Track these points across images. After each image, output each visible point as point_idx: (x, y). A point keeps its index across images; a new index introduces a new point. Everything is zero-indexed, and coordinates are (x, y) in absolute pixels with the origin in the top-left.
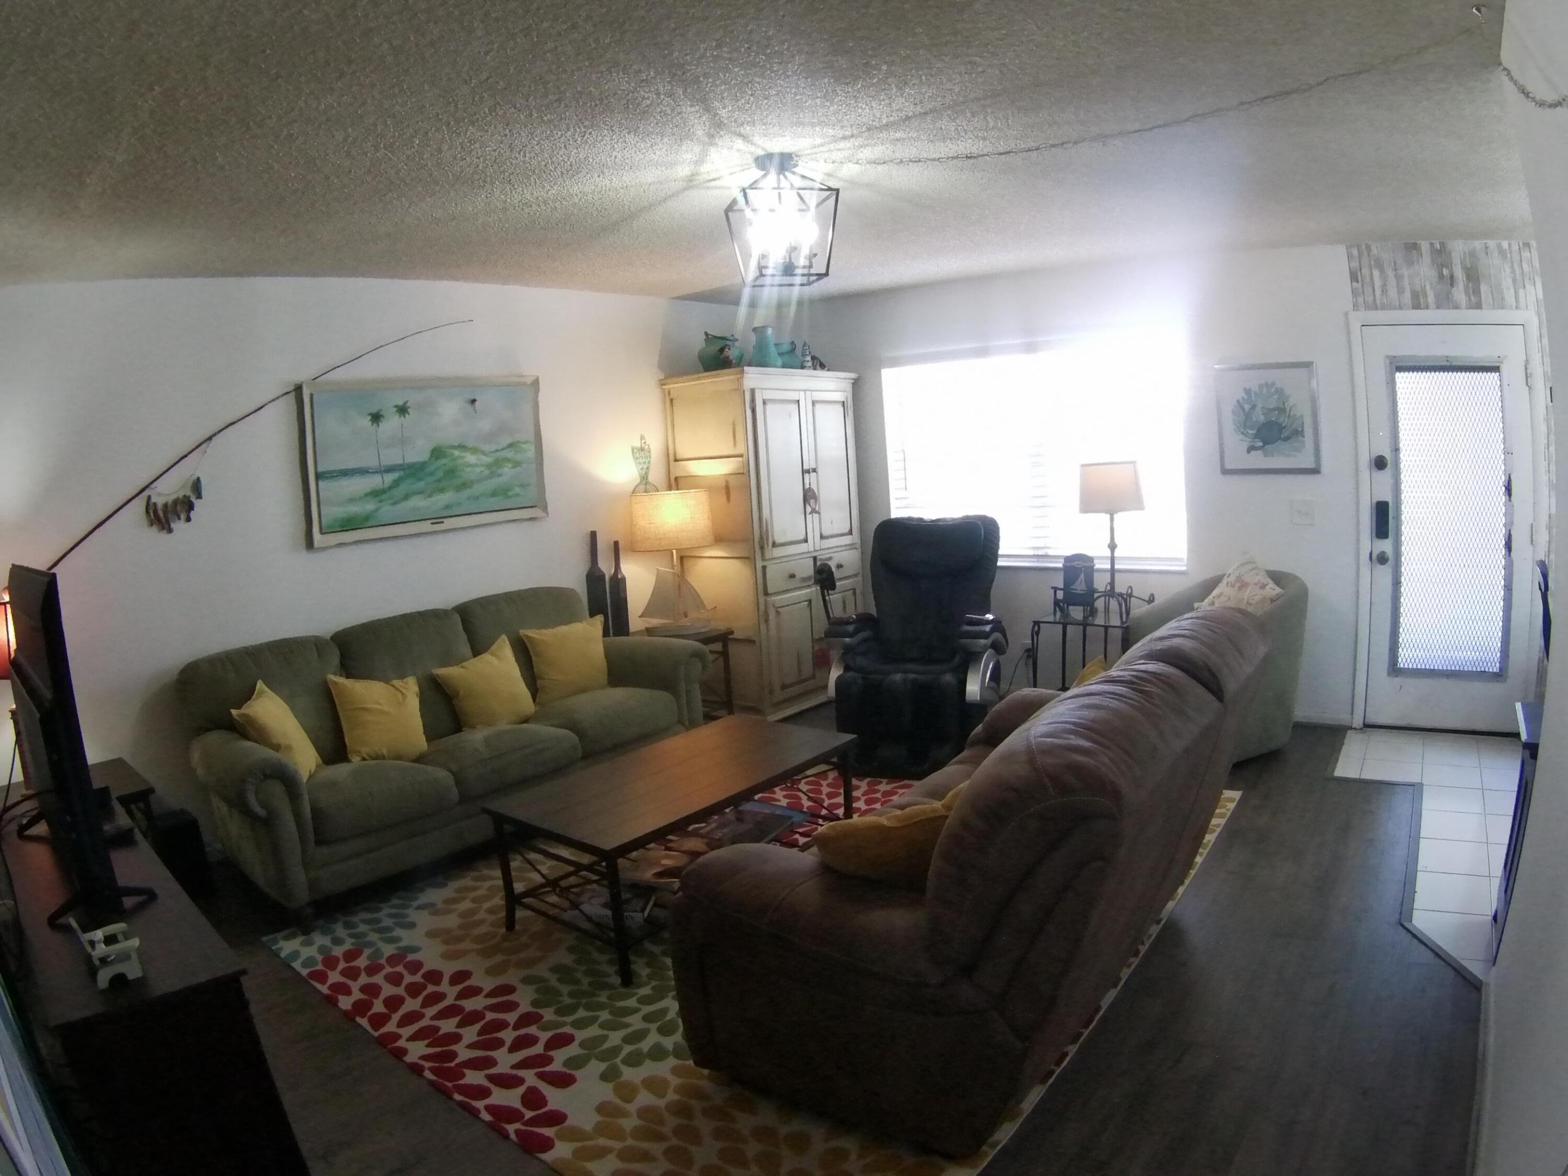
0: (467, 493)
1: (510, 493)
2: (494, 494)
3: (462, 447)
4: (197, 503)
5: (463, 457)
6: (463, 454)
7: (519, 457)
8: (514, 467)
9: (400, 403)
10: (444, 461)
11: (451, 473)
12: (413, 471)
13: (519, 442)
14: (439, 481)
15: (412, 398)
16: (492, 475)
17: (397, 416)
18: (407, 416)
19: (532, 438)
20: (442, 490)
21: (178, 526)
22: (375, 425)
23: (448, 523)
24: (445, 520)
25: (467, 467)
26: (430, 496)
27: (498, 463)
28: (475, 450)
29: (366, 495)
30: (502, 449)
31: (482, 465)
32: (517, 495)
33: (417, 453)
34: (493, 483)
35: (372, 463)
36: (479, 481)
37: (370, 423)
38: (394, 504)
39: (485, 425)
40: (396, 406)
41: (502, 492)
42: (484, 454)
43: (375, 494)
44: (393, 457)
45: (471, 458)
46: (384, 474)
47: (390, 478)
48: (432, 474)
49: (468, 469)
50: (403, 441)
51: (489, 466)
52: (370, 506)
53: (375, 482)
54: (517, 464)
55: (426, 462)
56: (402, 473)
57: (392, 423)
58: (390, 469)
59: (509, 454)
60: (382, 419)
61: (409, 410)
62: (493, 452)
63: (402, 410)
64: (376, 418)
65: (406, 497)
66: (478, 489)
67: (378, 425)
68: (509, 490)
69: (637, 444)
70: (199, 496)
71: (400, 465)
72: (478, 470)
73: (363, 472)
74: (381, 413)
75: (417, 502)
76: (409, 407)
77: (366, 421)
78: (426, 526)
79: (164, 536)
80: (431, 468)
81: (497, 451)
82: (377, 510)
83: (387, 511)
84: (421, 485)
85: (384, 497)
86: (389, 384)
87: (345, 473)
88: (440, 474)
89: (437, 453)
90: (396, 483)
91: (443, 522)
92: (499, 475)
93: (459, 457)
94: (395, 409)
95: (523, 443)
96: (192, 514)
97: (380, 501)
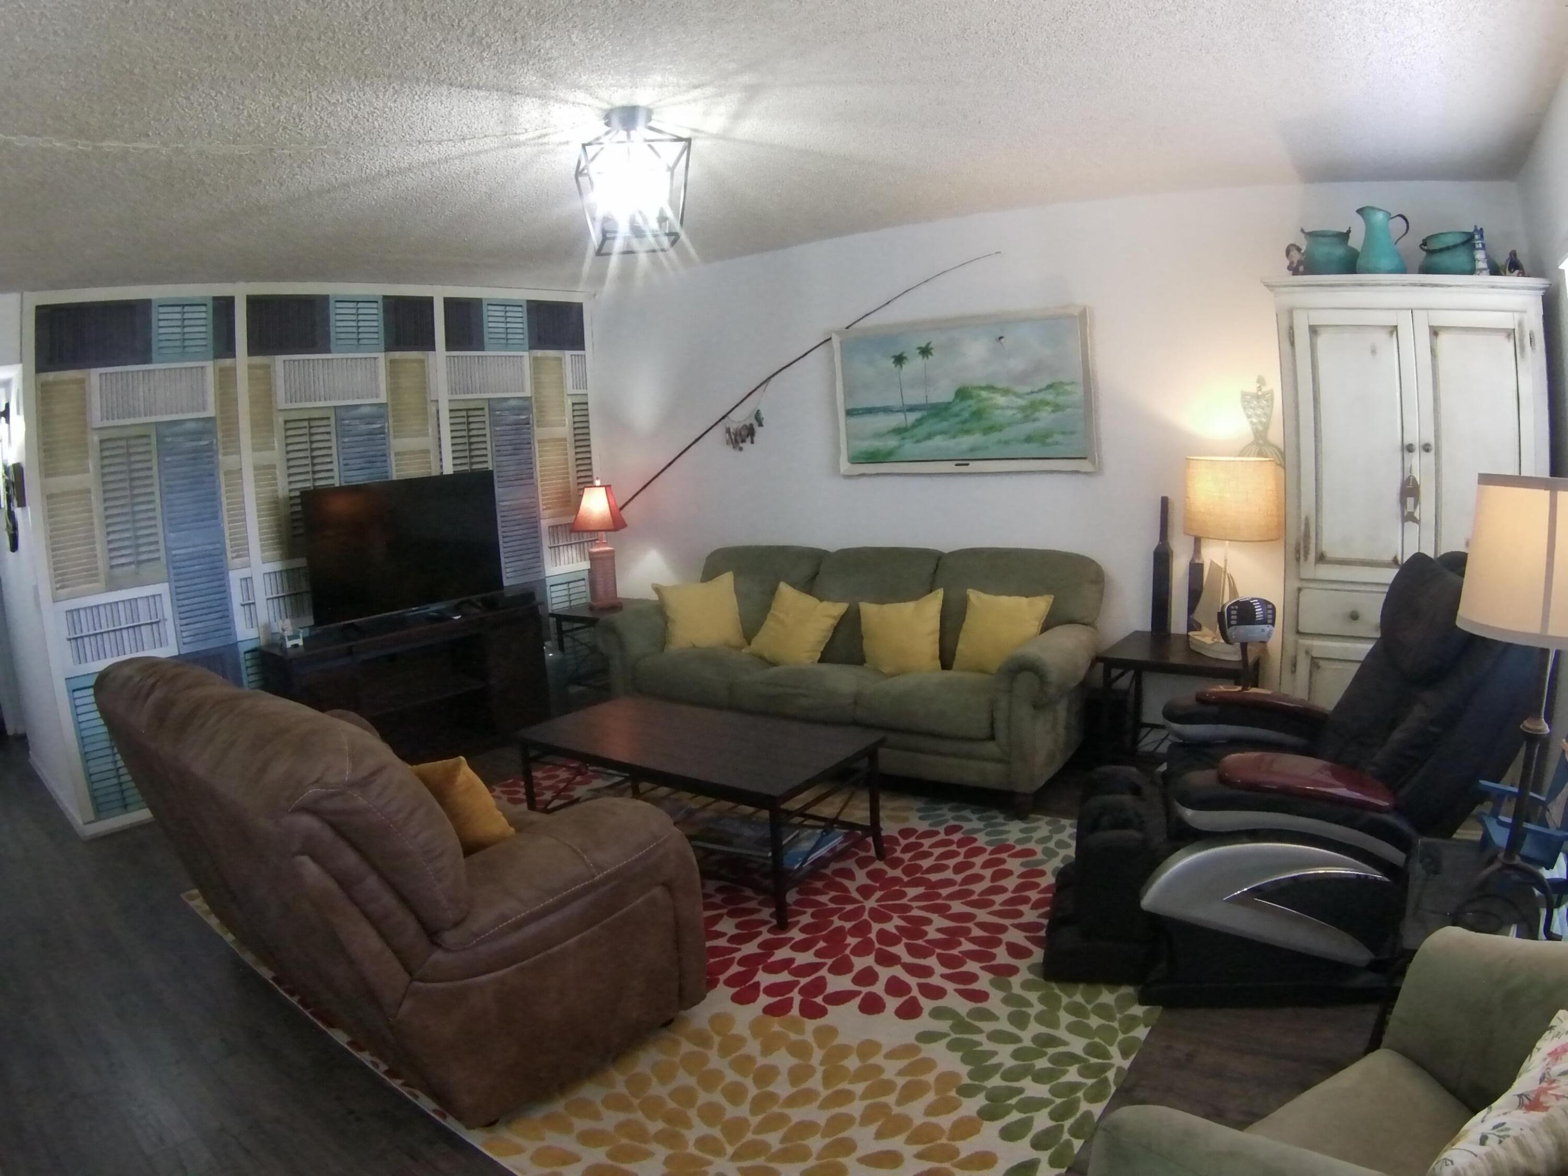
0: (995, 436)
1: (1049, 440)
2: (1029, 439)
3: (991, 388)
4: (758, 429)
5: (991, 399)
6: (992, 395)
7: (1061, 400)
8: (1053, 411)
9: (923, 345)
10: (970, 402)
11: (978, 414)
12: (937, 411)
13: (1061, 383)
14: (964, 422)
15: (936, 340)
16: (1026, 419)
17: (921, 357)
18: (930, 356)
19: (1079, 378)
20: (968, 432)
21: (746, 446)
22: (898, 366)
23: (974, 466)
24: (970, 463)
25: (998, 409)
26: (954, 437)
27: (1034, 406)
28: (1006, 392)
29: (889, 432)
30: (1040, 391)
31: (1012, 408)
32: (1057, 443)
33: (943, 393)
34: (1029, 428)
35: (894, 401)
36: (1010, 424)
37: (893, 366)
38: (918, 441)
39: (1017, 364)
40: (919, 348)
41: (1041, 438)
42: (1018, 396)
43: (899, 431)
44: (915, 396)
45: (1001, 400)
46: (908, 414)
47: (912, 417)
48: (957, 415)
49: (998, 412)
50: (926, 381)
51: (1022, 409)
52: (892, 442)
53: (897, 420)
54: (1057, 408)
55: (949, 403)
56: (925, 413)
57: (915, 364)
58: (912, 409)
59: (1049, 396)
60: (905, 361)
61: (932, 351)
62: (1028, 394)
63: (925, 351)
64: (899, 360)
65: (929, 436)
66: (1008, 434)
67: (902, 367)
68: (1047, 436)
69: (1252, 388)
70: (761, 425)
71: (924, 405)
72: (1010, 412)
73: (887, 410)
74: (905, 355)
75: (938, 441)
76: (931, 349)
77: (890, 363)
78: (950, 467)
79: (736, 453)
80: (956, 409)
81: (1032, 392)
82: (900, 447)
83: (909, 448)
84: (944, 425)
85: (906, 434)
86: (914, 327)
87: (870, 411)
88: (966, 415)
89: (963, 394)
90: (919, 422)
91: (967, 465)
92: (1035, 420)
93: (986, 399)
94: (918, 351)
95: (1067, 384)
96: (755, 439)
97: (903, 439)
